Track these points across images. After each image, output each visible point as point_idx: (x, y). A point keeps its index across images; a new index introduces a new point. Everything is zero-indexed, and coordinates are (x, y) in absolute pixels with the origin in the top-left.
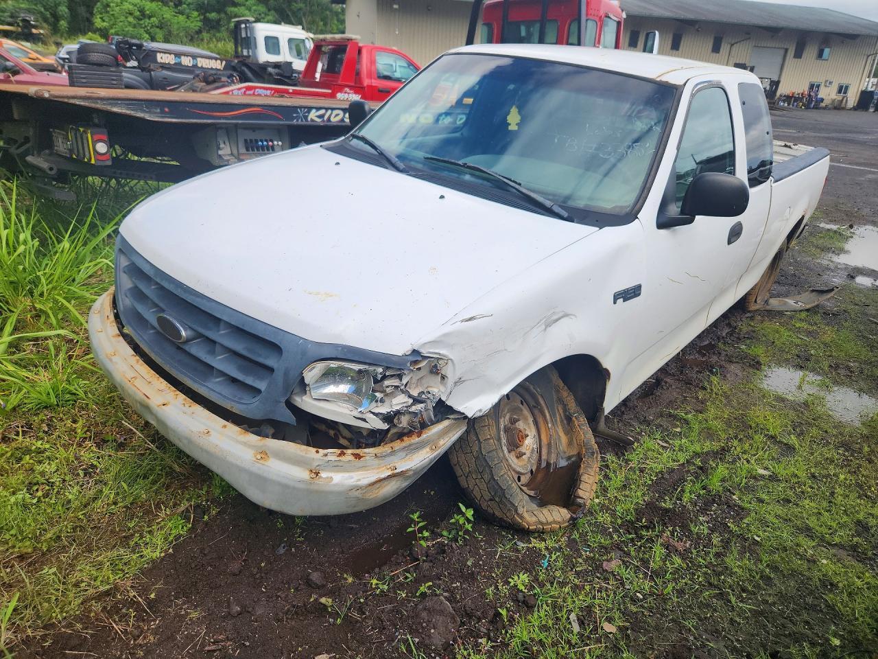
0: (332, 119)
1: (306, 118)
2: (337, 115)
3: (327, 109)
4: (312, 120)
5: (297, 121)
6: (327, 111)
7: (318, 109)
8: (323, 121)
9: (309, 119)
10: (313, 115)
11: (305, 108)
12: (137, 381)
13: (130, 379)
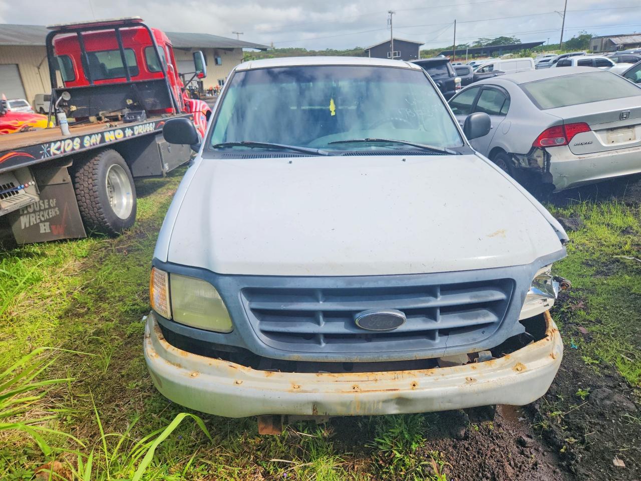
0: (67, 149)
1: (49, 152)
2: (69, 145)
3: (61, 141)
4: (54, 154)
5: (44, 157)
6: (61, 142)
7: (55, 142)
8: (61, 153)
9: (52, 153)
10: (53, 148)
11: (46, 143)
12: (362, 386)
13: (354, 390)
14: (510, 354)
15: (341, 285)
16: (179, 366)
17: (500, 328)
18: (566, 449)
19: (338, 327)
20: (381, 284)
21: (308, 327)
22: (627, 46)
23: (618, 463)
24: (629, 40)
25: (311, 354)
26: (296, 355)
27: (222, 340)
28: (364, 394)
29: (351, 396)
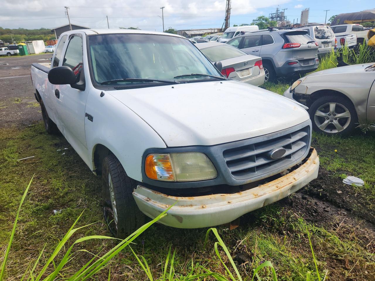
12: (279, 185)
13: (278, 188)
14: (310, 158)
15: (265, 139)
16: (191, 205)
17: (307, 147)
18: (322, 194)
19: (261, 162)
20: (279, 136)
21: (251, 165)
22: (193, 36)
23: (340, 192)
24: (193, 33)
25: (255, 178)
26: (249, 180)
27: (213, 183)
28: (282, 189)
29: (278, 192)
